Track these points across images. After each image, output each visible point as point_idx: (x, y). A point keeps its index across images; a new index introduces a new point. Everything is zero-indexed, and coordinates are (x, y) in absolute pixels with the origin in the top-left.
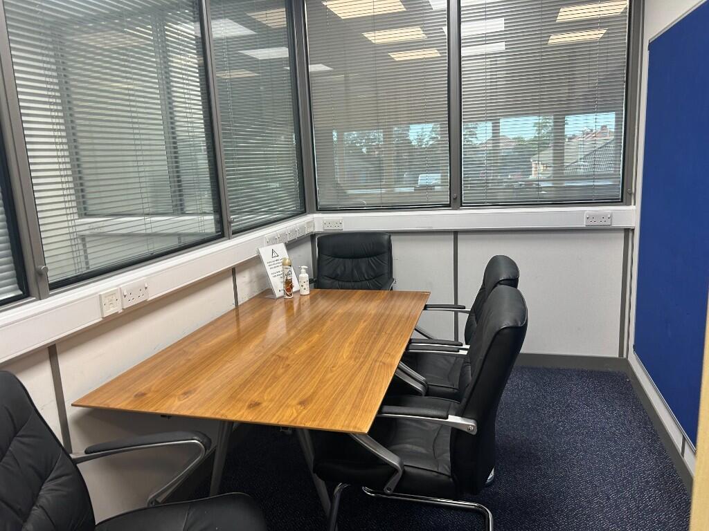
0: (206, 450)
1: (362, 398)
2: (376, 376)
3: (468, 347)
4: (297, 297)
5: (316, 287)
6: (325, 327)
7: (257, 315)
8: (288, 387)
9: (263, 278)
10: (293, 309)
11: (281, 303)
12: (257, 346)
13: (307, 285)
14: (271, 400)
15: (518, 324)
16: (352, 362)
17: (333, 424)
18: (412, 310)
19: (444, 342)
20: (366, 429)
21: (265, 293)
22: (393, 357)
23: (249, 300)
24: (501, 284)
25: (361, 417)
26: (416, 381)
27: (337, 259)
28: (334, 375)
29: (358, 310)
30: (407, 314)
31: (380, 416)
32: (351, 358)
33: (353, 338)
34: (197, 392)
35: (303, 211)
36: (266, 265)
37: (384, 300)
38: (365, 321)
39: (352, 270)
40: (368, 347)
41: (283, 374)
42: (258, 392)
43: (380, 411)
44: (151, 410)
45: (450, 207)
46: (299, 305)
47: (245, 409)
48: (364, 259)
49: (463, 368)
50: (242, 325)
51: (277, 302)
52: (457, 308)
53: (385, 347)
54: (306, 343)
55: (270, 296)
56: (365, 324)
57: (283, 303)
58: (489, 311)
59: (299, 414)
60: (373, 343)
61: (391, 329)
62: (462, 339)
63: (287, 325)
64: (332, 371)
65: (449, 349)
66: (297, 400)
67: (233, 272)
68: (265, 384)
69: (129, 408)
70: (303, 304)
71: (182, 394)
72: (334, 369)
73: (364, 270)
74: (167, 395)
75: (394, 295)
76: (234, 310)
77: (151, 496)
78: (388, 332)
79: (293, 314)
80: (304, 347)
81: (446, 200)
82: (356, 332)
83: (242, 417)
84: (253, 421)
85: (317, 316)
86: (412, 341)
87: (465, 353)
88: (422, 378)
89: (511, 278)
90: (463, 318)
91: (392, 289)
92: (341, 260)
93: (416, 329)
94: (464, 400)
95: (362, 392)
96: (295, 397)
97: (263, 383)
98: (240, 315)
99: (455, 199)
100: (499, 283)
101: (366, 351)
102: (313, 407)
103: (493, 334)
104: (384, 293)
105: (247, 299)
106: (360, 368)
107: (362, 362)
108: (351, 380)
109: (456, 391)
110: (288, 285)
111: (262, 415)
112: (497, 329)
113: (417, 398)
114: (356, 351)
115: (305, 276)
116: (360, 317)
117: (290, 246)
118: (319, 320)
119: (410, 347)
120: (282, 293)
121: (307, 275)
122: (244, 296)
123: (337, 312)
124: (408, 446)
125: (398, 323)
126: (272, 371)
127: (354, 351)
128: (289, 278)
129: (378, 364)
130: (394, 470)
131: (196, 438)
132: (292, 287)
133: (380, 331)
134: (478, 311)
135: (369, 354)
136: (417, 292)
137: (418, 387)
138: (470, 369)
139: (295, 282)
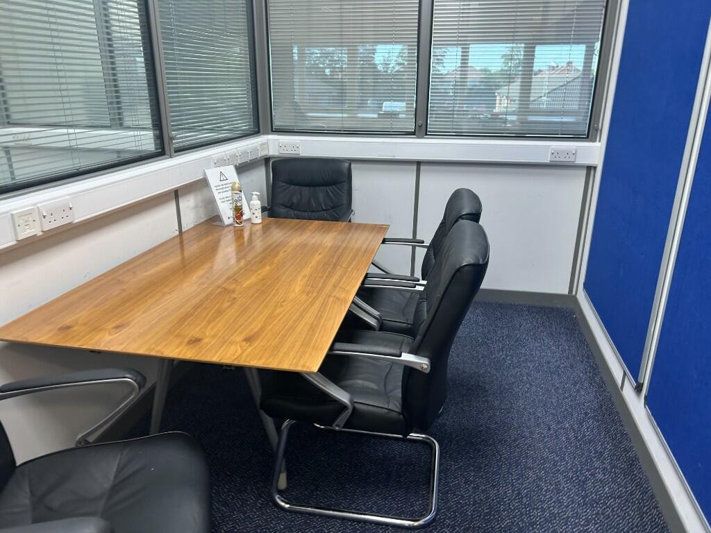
0: (140, 388)
1: (313, 335)
2: (329, 311)
3: (425, 282)
4: (248, 225)
5: (270, 216)
6: (277, 259)
7: (203, 242)
8: (233, 322)
9: (211, 203)
10: (243, 238)
11: (230, 231)
12: (201, 277)
13: (259, 213)
14: (214, 336)
15: (479, 261)
16: (304, 297)
17: (280, 363)
18: (369, 244)
19: (401, 278)
20: (315, 368)
21: (213, 220)
22: (348, 292)
23: (194, 227)
24: (463, 219)
25: (311, 354)
26: (370, 315)
27: (293, 187)
28: (284, 310)
29: (313, 242)
30: (365, 247)
31: (330, 353)
32: (303, 292)
33: (307, 271)
34: (131, 325)
35: (256, 131)
36: (214, 189)
37: (341, 232)
38: (320, 254)
39: (309, 200)
40: (322, 281)
41: (228, 307)
42: (200, 327)
43: (331, 348)
44: (76, 345)
45: (414, 135)
46: (251, 234)
47: (184, 344)
48: (322, 188)
49: (419, 304)
50: (187, 253)
51: (226, 230)
52: (415, 242)
53: (339, 282)
54: (255, 275)
55: (218, 223)
56: (320, 256)
57: (232, 232)
58: (449, 247)
59: (244, 351)
60: (327, 277)
61: (347, 263)
62: (418, 274)
63: (237, 254)
64: (282, 306)
65: (404, 285)
66: (243, 336)
67: (176, 194)
68: (207, 318)
69: (51, 342)
70: (255, 234)
71: (113, 328)
72: (284, 304)
73: (321, 200)
74: (96, 329)
75: (352, 227)
76: (177, 236)
77: (80, 436)
78: (344, 266)
79: (244, 243)
80: (253, 279)
81: (411, 128)
82: (311, 265)
83: (180, 354)
84: (193, 358)
85: (269, 246)
86: (369, 276)
87: (422, 288)
88: (376, 313)
89: (474, 212)
90: (421, 253)
91: (350, 221)
92: (297, 187)
93: (372, 263)
94: (419, 338)
95: (313, 328)
96: (241, 333)
97: (206, 317)
98: (185, 242)
99: (420, 127)
100: (461, 217)
101: (320, 285)
102: (259, 344)
103: (453, 272)
104: (341, 225)
105: (192, 226)
106: (312, 304)
107: (314, 298)
108: (301, 317)
109: (410, 326)
110: (238, 212)
111: (203, 352)
112: (458, 267)
113: (370, 333)
114: (308, 286)
115: (257, 203)
116: (315, 249)
117: (242, 169)
118: (271, 252)
119: (366, 282)
120: (231, 221)
121: (259, 202)
122: (188, 222)
123: (291, 244)
124: (360, 382)
125: (355, 256)
126: (216, 304)
127: (306, 285)
128: (239, 204)
129: (331, 299)
130: (344, 407)
131: (128, 376)
132: (242, 214)
133: (335, 265)
134: (437, 247)
135: (321, 289)
136: (376, 225)
137: (372, 322)
138: (426, 305)
139: (246, 209)
